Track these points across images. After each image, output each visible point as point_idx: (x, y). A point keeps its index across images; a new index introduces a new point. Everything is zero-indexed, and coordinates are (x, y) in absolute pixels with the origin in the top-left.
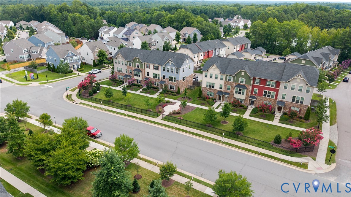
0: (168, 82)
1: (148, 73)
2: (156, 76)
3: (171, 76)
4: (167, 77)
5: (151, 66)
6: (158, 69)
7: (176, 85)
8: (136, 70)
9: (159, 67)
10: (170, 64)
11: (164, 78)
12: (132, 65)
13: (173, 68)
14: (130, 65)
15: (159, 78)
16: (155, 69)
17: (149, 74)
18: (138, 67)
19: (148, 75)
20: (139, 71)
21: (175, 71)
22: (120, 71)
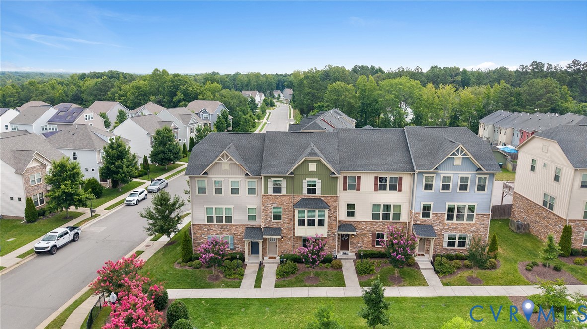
0: (444, 224)
1: (351, 206)
2: (386, 212)
3: (456, 204)
4: (439, 208)
5: (368, 181)
6: (396, 186)
7: (473, 229)
8: (304, 203)
9: (401, 179)
10: (458, 162)
11: (426, 215)
12: (284, 191)
13: (469, 174)
14: (277, 190)
15: (397, 216)
16: (383, 188)
17: (357, 210)
18: (312, 190)
19: (351, 214)
20: (319, 203)
21: (472, 185)
22: (219, 219)
